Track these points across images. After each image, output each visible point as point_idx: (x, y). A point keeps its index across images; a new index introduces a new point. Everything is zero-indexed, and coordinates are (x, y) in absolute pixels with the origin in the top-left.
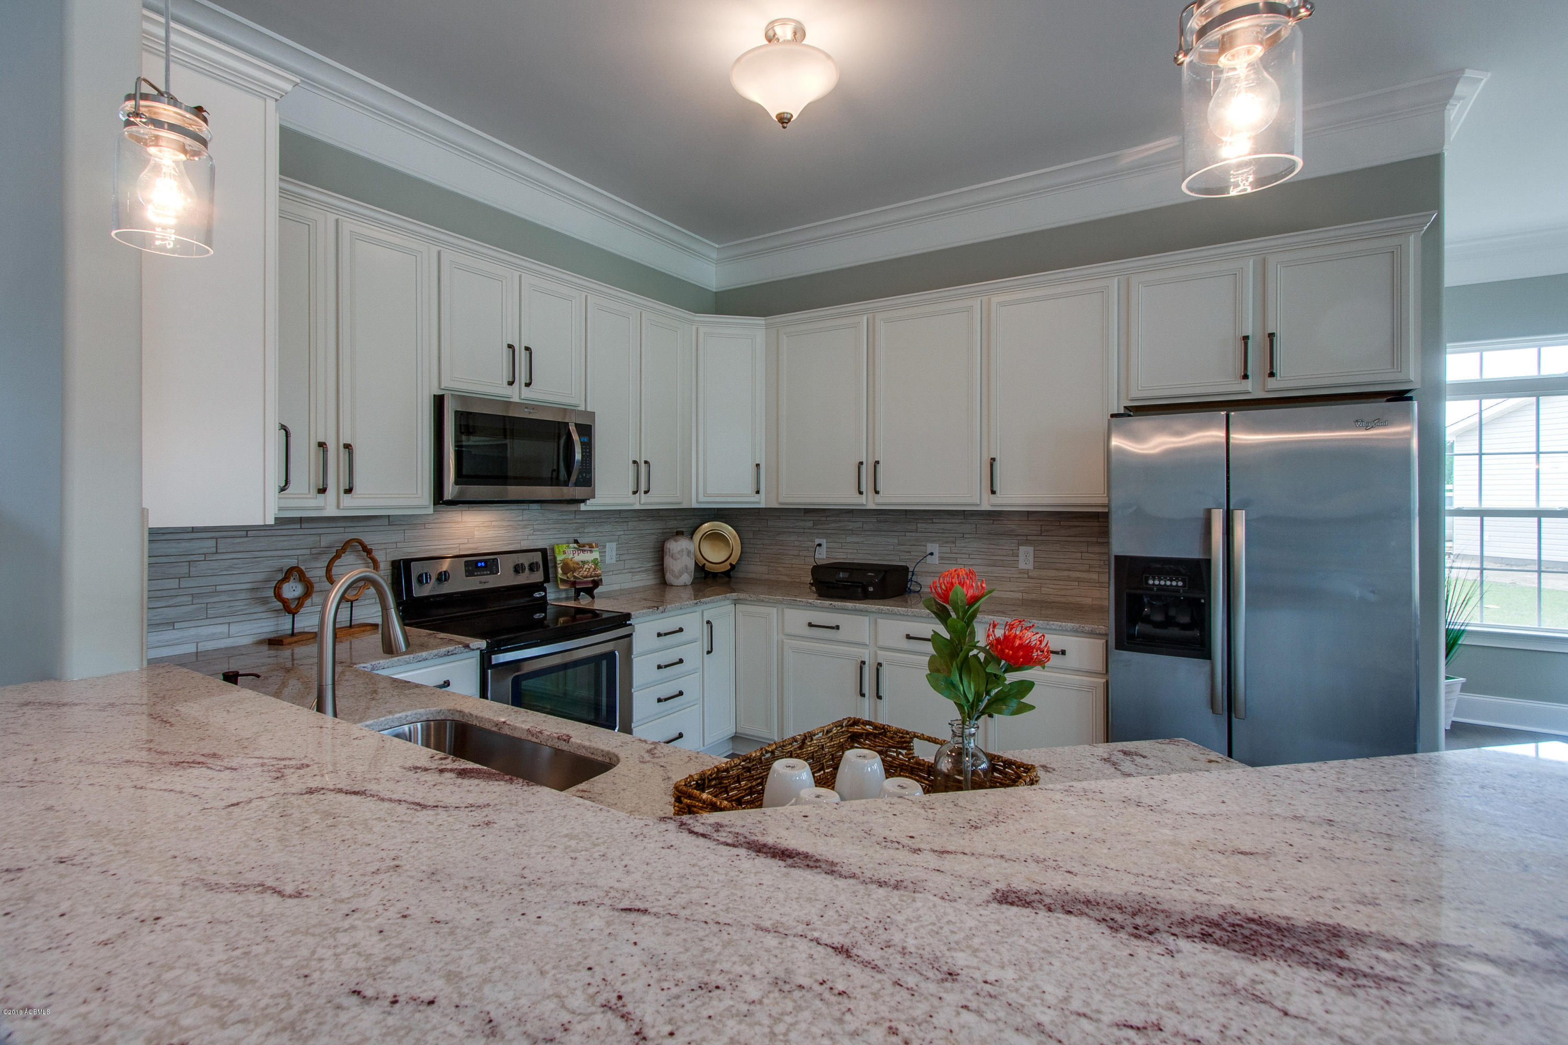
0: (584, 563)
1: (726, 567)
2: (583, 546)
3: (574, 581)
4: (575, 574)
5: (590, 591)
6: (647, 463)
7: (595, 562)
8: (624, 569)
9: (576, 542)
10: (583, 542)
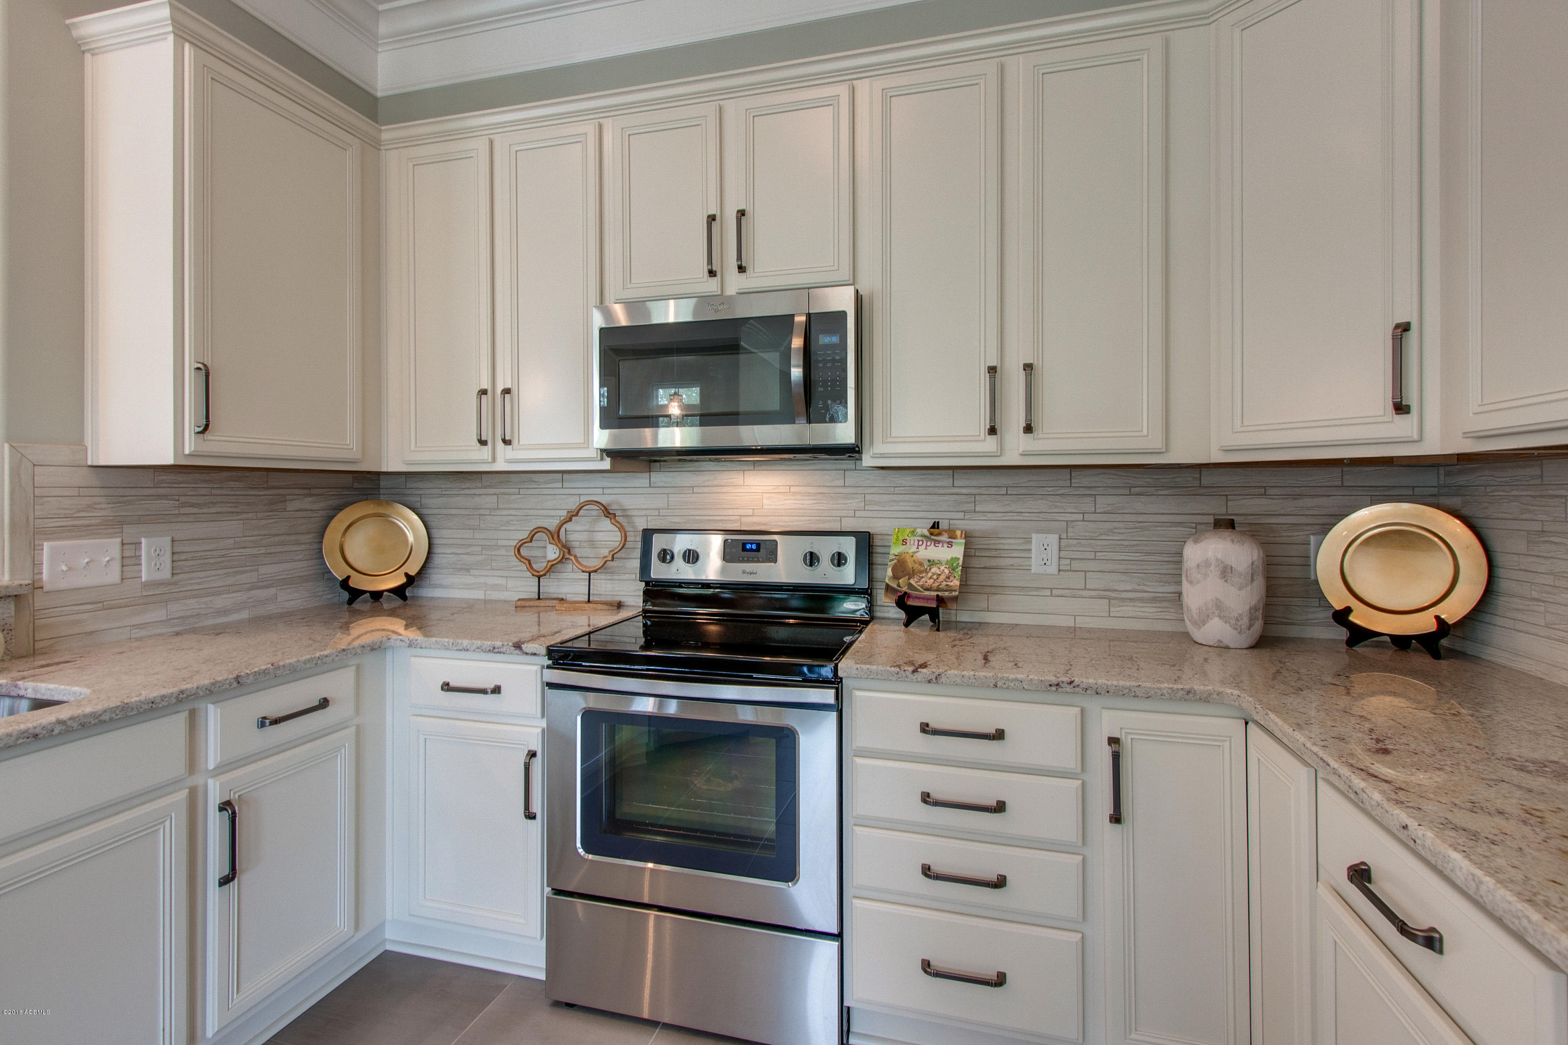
0: (931, 563)
1: (1424, 624)
2: (939, 534)
3: (906, 593)
4: (912, 581)
5: (934, 614)
6: (1028, 367)
7: (951, 564)
8: (1085, 589)
9: (935, 525)
10: (946, 527)
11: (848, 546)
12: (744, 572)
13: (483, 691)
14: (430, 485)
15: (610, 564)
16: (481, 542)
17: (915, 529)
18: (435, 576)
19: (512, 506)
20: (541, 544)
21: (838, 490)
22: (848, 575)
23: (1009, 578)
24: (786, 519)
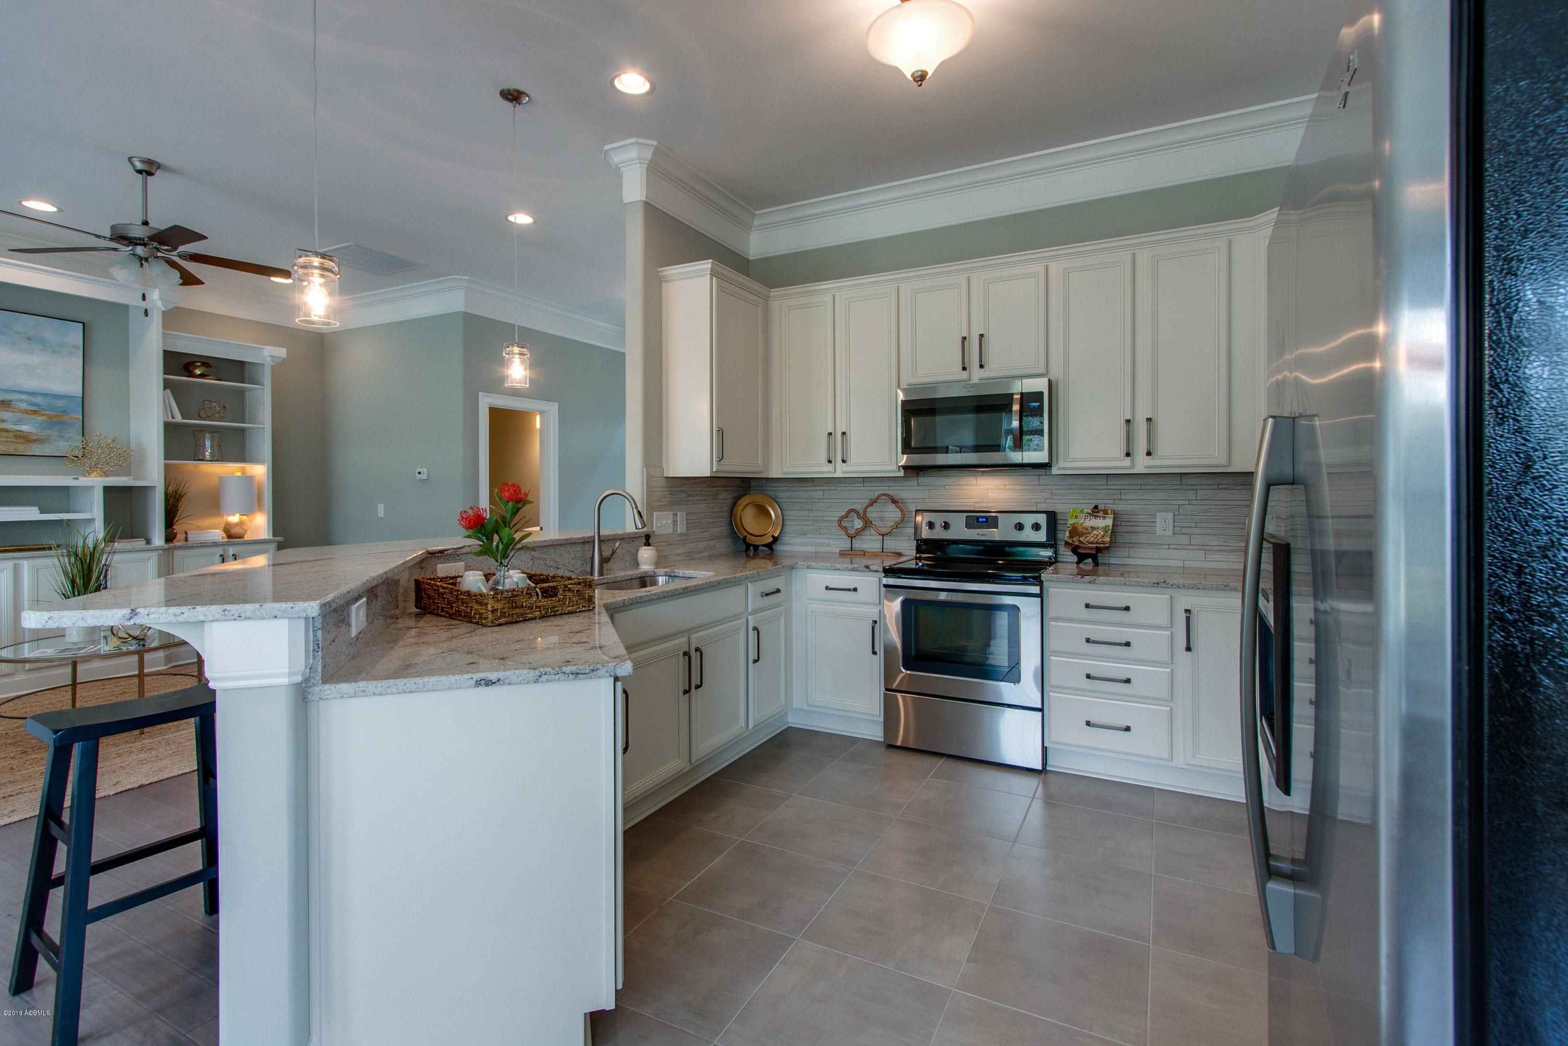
0: (1093, 528)
2: (1098, 512)
3: (1077, 545)
4: (1081, 539)
5: (1095, 558)
6: (1149, 420)
7: (1105, 529)
8: (1190, 545)
9: (1096, 507)
10: (1103, 509)
11: (1042, 519)
12: (978, 534)
13: (849, 590)
14: (780, 485)
15: (894, 530)
16: (812, 518)
17: (1083, 510)
18: (785, 539)
19: (832, 497)
20: (851, 519)
21: (1036, 487)
22: (1041, 536)
23: (1143, 538)
24: (1003, 504)
